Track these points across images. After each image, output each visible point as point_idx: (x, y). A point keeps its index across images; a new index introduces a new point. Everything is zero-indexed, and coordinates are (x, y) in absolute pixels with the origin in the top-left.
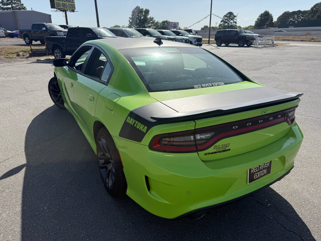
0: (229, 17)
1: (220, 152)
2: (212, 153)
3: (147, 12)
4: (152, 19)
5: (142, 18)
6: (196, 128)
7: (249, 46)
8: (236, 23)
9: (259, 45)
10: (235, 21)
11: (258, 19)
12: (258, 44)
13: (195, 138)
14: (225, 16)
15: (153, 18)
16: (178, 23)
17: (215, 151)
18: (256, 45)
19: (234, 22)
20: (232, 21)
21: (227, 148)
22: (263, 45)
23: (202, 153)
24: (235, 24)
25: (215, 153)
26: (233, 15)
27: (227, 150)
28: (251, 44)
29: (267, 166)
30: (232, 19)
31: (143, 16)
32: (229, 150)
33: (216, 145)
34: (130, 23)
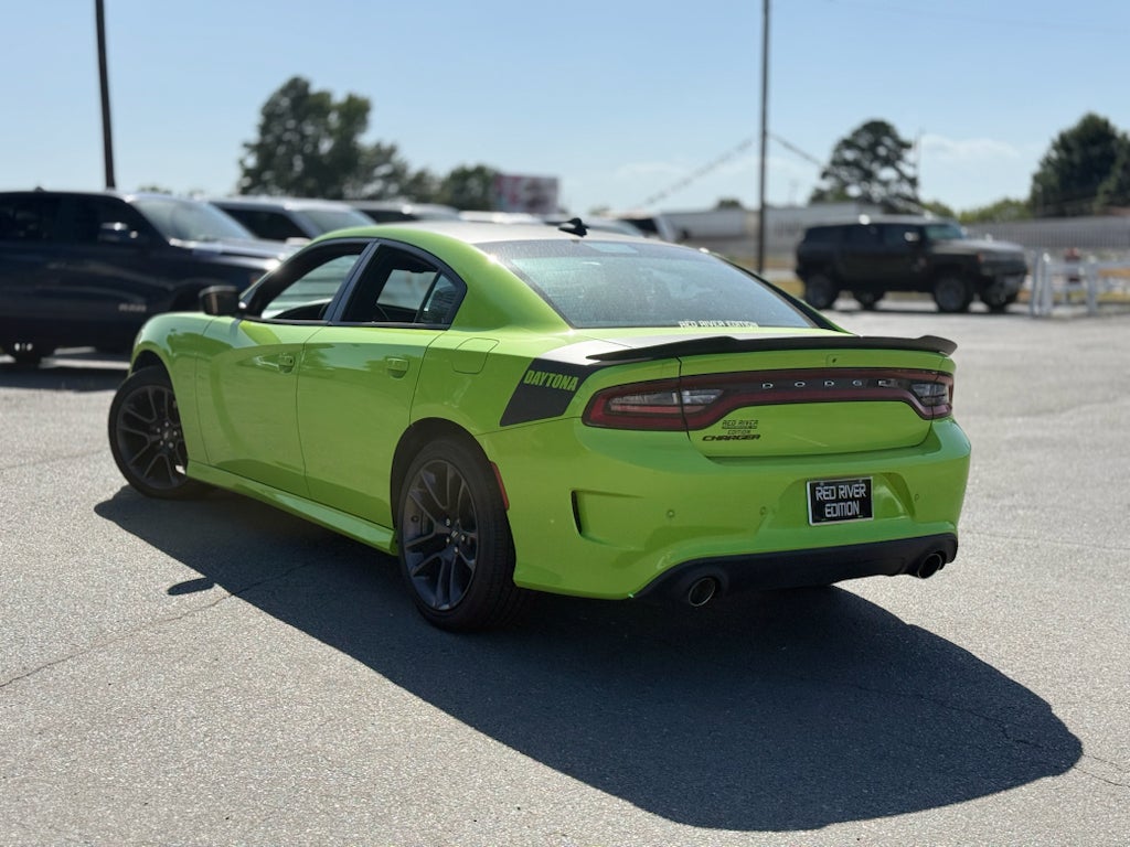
0: (873, 147)
1: (737, 438)
2: (720, 438)
3: (356, 112)
4: (384, 154)
5: (326, 146)
6: (682, 374)
7: (997, 308)
8: (913, 182)
9: (1056, 303)
10: (909, 171)
11: (1048, 162)
12: (1048, 300)
13: (680, 397)
14: (847, 144)
15: (392, 151)
16: (553, 184)
17: (725, 433)
18: (1040, 304)
19: (902, 177)
20: (887, 173)
21: (753, 432)
22: (1083, 303)
23: (697, 435)
24: (906, 189)
25: (728, 438)
26: (894, 137)
27: (754, 437)
28: (1012, 298)
29: (858, 493)
30: (888, 162)
31: (331, 133)
32: (758, 437)
33: (727, 418)
34: (248, 173)
